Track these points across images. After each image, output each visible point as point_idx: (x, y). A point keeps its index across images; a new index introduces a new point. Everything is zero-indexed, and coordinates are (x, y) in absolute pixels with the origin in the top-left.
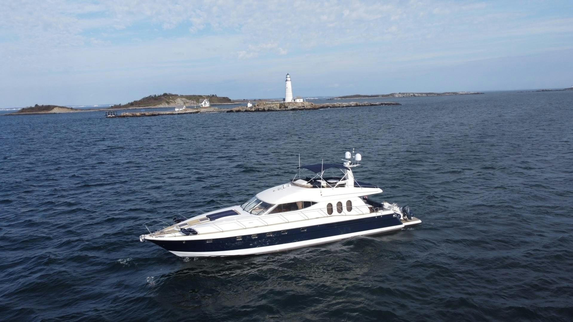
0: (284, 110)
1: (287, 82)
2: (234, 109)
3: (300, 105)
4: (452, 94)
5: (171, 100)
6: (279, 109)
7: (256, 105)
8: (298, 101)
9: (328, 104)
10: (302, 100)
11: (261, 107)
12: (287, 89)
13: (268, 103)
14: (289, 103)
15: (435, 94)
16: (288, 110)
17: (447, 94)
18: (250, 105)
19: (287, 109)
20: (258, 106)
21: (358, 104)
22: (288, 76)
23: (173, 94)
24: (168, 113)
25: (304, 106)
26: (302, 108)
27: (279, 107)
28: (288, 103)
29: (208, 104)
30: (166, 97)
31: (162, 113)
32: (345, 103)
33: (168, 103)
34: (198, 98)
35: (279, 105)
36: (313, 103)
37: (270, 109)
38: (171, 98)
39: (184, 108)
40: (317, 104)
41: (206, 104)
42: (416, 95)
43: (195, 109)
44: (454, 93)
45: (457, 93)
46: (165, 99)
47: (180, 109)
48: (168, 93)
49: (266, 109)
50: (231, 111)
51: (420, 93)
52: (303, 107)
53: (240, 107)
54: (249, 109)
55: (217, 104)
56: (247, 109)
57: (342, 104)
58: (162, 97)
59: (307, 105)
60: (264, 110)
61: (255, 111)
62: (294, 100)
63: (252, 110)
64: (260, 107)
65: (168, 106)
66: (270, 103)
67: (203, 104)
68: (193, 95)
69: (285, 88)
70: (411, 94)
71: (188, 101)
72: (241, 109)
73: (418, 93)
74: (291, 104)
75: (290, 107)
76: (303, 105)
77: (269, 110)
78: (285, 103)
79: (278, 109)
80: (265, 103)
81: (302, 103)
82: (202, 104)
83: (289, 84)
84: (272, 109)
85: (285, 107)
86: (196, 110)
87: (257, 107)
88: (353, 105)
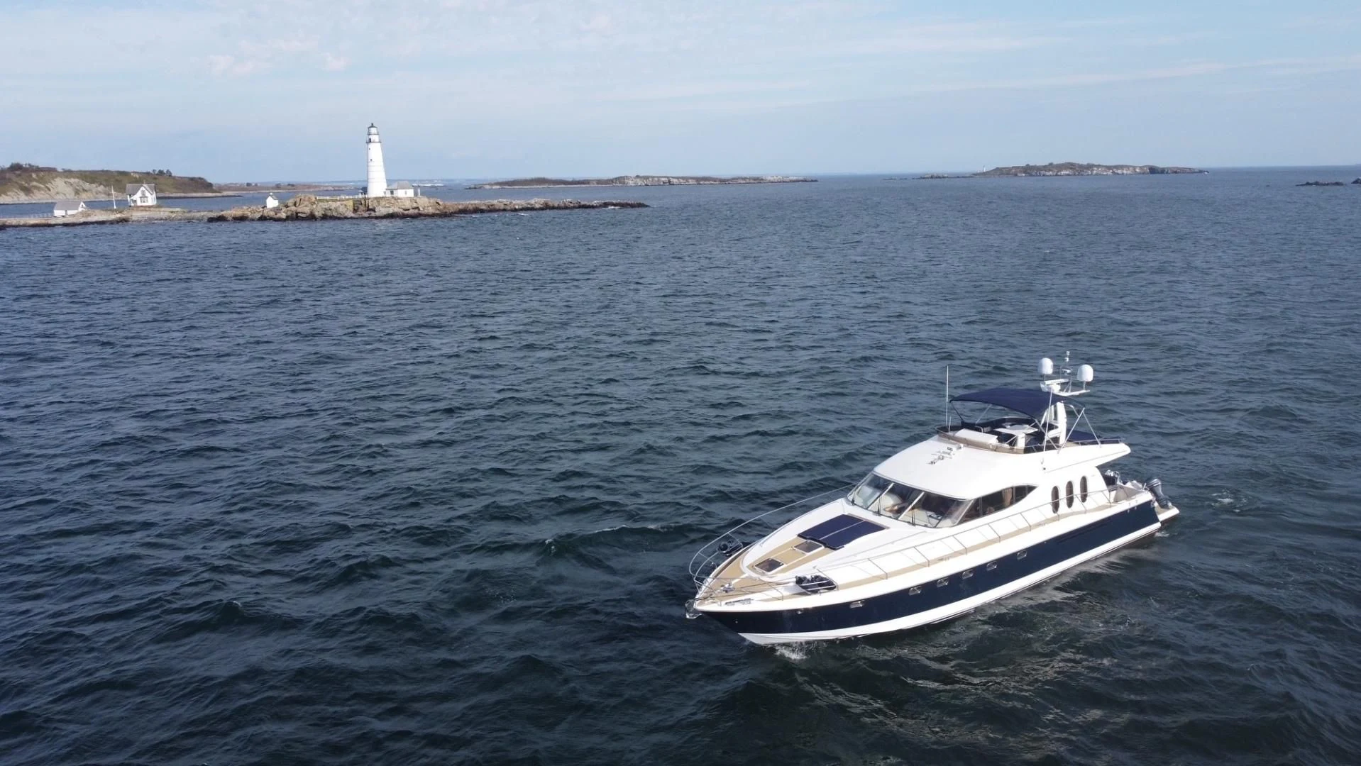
0: (366, 218)
1: (371, 145)
2: (229, 212)
3: (408, 205)
4: (752, 181)
5: (34, 183)
6: (353, 215)
7: (290, 202)
8: (400, 193)
9: (477, 202)
10: (410, 193)
11: (305, 209)
12: (370, 164)
13: (321, 198)
14: (378, 199)
15: (715, 180)
16: (377, 218)
17: (742, 181)
18: (272, 203)
19: (373, 214)
20: (295, 205)
21: (551, 204)
22: (373, 130)
23: (41, 166)
24: (32, 221)
25: (418, 208)
26: (412, 211)
27: (351, 209)
28: (376, 198)
29: (151, 200)
30: (20, 175)
31: (13, 221)
32: (518, 202)
33: (27, 191)
34: (120, 180)
35: (351, 203)
36: (439, 201)
37: (329, 213)
38: (34, 176)
39: (80, 209)
40: (448, 203)
41: (145, 197)
42: (675, 181)
43: (113, 211)
44: (755, 179)
45: (762, 180)
46: (15, 179)
47: (70, 212)
48: (24, 162)
49: (316, 214)
50: (221, 219)
51: (683, 178)
52: (416, 211)
53: (245, 208)
54: (272, 214)
55: (174, 195)
56: (266, 214)
57: (511, 203)
58: (8, 175)
59: (426, 204)
60: (312, 217)
61: (288, 218)
62: (392, 193)
63: (279, 215)
64: (299, 210)
65: (27, 198)
66: (328, 198)
67: (137, 197)
68: (103, 171)
69: (366, 162)
70: (663, 179)
71: (87, 186)
72: (249, 214)
73: (678, 178)
74: (383, 203)
75: (381, 210)
76: (415, 205)
77: (325, 217)
78: (369, 199)
79: (351, 214)
80: (314, 199)
81: (411, 200)
82: (134, 198)
83: (376, 152)
84: (335, 214)
85: (369, 210)
86: (119, 215)
87: (293, 208)
88: (537, 206)
